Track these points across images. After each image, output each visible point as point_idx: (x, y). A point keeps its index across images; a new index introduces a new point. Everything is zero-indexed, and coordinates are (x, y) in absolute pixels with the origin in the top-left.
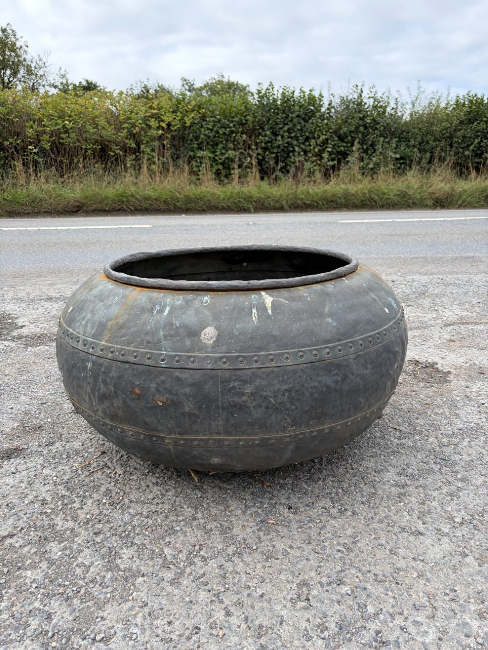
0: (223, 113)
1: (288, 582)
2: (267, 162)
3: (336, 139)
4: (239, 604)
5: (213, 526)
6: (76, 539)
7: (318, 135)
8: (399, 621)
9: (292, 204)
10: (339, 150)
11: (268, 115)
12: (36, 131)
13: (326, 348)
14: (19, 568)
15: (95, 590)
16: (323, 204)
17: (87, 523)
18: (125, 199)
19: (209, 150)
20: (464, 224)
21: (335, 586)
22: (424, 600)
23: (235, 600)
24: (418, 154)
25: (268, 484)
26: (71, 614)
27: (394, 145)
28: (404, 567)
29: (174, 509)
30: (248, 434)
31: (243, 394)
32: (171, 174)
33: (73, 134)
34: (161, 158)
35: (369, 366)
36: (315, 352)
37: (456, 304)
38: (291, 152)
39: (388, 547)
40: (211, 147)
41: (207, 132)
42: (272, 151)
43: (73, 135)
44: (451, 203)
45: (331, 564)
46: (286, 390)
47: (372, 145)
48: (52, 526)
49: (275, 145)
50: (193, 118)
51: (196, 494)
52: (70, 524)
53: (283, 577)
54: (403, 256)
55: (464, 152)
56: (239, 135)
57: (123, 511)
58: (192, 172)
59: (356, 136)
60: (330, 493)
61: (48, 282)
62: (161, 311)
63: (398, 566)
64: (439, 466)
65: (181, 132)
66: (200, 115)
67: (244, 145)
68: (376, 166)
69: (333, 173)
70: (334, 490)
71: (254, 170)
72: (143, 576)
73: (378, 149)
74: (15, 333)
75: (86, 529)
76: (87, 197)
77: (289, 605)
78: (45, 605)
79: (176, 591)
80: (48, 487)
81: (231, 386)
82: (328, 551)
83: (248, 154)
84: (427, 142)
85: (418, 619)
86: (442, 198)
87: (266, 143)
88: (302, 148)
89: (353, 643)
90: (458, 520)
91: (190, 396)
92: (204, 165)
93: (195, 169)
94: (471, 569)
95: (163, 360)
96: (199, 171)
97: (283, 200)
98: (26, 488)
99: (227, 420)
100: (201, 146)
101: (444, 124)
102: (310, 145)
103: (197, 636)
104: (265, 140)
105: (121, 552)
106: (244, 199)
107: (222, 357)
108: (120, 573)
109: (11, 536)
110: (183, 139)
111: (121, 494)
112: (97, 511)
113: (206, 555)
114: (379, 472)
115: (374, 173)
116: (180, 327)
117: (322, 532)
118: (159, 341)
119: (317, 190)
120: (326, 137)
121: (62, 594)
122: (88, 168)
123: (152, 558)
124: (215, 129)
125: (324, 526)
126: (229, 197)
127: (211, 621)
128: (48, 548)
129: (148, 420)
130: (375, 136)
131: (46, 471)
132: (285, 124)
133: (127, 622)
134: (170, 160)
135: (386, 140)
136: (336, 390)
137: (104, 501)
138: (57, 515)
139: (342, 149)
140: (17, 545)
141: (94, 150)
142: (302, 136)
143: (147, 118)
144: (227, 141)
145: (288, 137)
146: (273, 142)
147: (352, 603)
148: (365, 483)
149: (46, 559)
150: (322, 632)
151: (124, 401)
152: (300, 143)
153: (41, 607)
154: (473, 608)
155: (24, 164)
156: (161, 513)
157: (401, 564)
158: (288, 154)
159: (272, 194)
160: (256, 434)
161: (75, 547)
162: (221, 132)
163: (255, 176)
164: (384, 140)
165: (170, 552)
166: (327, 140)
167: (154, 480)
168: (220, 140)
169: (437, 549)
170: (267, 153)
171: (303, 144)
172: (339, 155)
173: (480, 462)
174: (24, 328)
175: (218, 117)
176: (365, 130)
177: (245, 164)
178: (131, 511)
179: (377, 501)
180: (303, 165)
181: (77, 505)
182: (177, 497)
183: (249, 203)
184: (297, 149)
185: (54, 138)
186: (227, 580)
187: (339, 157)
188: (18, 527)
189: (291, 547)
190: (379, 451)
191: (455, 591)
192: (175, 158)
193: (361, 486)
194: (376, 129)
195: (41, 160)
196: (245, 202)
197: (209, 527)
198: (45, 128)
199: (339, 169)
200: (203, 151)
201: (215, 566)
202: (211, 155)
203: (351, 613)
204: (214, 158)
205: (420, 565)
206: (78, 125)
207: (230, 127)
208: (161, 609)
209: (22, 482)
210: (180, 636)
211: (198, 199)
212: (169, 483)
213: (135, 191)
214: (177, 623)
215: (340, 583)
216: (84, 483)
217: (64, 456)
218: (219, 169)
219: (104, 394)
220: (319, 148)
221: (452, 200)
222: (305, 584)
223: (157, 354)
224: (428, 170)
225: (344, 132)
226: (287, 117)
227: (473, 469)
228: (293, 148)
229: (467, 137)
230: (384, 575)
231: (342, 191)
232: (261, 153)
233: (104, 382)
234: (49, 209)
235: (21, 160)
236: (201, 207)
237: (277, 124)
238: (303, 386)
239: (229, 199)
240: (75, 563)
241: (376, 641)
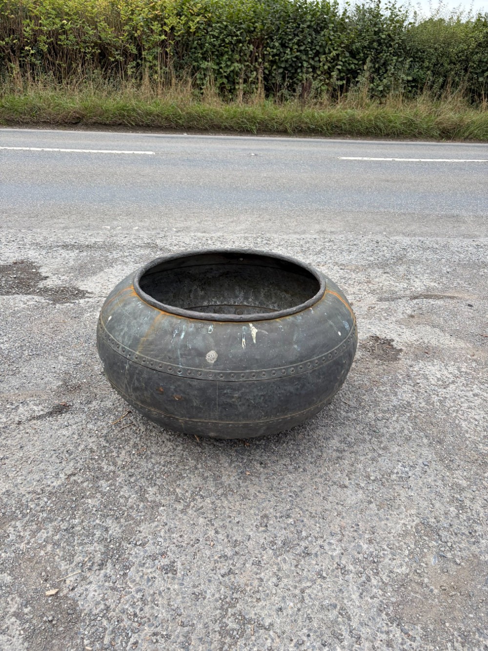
0: (230, 19)
1: (255, 514)
2: (274, 77)
3: (347, 54)
4: (224, 527)
5: (208, 475)
6: (117, 479)
7: (329, 49)
8: (320, 542)
9: (296, 128)
10: (349, 68)
11: (278, 22)
12: (32, 30)
13: (291, 367)
14: (83, 497)
15: (134, 514)
16: (328, 130)
17: (123, 468)
18: (126, 114)
19: (213, 60)
20: (461, 169)
21: (284, 518)
22: (338, 530)
23: (221, 524)
24: (431, 78)
25: (248, 444)
26: (120, 529)
27: (407, 66)
28: (330, 508)
29: (182, 460)
30: (235, 421)
31: (233, 397)
32: (173, 87)
33: (71, 35)
34: (164, 68)
35: (321, 377)
36: (283, 371)
37: (428, 273)
38: (299, 67)
39: (322, 495)
40: (216, 58)
41: (212, 40)
42: (279, 65)
43: (71, 37)
44: (457, 135)
45: (283, 505)
46: (262, 395)
47: (385, 64)
48: (100, 469)
49: (283, 59)
50: (198, 22)
51: (197, 450)
52: (112, 468)
53: (252, 512)
54: (392, 211)
55: (478, 78)
56: (245, 44)
57: (147, 460)
58: (194, 85)
59: (369, 52)
60: (290, 454)
61: (62, 226)
62: (179, 335)
63: (326, 508)
64: (370, 437)
65: (185, 37)
66: (206, 20)
67: (250, 56)
68: (386, 89)
69: (341, 95)
70: (293, 452)
71: (260, 85)
72: (163, 506)
73: (390, 70)
74: (41, 285)
75: (124, 472)
76: (86, 108)
77: (254, 529)
78: (103, 522)
79: (185, 517)
80: (93, 439)
81: (225, 392)
82: (283, 496)
83: (255, 67)
84: (442, 65)
85: (332, 541)
86: (449, 128)
87: (273, 56)
88: (311, 64)
89: (290, 553)
90: (372, 478)
91: (197, 396)
92: (207, 78)
93: (198, 82)
94: (372, 512)
95: (180, 372)
96: (203, 84)
97: (287, 123)
98: (78, 439)
99: (221, 412)
100: (205, 56)
101: (461, 46)
102: (320, 61)
103: (198, 544)
104: (272, 52)
105: (148, 489)
106: (248, 120)
107: (220, 373)
108: (149, 503)
109: (74, 475)
110: (187, 46)
111: (145, 447)
112: (129, 460)
113: (204, 495)
114: (327, 439)
115: (384, 96)
116: (192, 349)
117: (281, 483)
118: (177, 358)
119: (322, 114)
120: (337, 52)
121: (113, 515)
122: (87, 74)
123: (169, 495)
124: (221, 37)
125: (283, 479)
126: (233, 116)
127: (206, 536)
128: (100, 484)
129: (168, 407)
130: (388, 54)
131: (90, 426)
132: (296, 35)
133: (155, 534)
134: (173, 71)
135: (400, 60)
136: (296, 394)
137: (134, 452)
138: (102, 461)
139: (353, 66)
140: (79, 481)
141: (93, 55)
142: (312, 50)
143: (149, 20)
144: (233, 51)
145: (297, 51)
146: (282, 56)
147: (293, 529)
148: (316, 448)
149: (99, 492)
150: (273, 546)
151: (152, 394)
152: (309, 58)
153: (101, 523)
154: (367, 536)
155: (20, 66)
156: (174, 463)
157: (328, 506)
158: (296, 70)
159: (277, 116)
160: (240, 421)
161: (117, 484)
162: (227, 41)
163: (260, 94)
164: (398, 59)
165: (180, 491)
166: (338, 55)
167: (168, 437)
168: (226, 49)
169: (354, 497)
170: (274, 67)
171: (313, 59)
172: (350, 73)
173: (400, 434)
174: (48, 279)
175: (225, 23)
176: (379, 46)
177: (250, 79)
178: (153, 460)
179: (321, 462)
180: (310, 84)
181: (114, 454)
182: (184, 451)
183: (252, 124)
184: (305, 64)
185: (52, 39)
186: (217, 512)
187: (349, 76)
188: (77, 468)
189: (259, 492)
190: (330, 422)
191: (358, 525)
192: (178, 67)
193: (313, 449)
194: (391, 46)
195: (38, 62)
196: (248, 123)
197: (206, 475)
198: (42, 28)
199: (347, 91)
200: (208, 61)
201: (209, 502)
202: (216, 67)
203: (292, 535)
204: (218, 70)
205: (340, 508)
206: (77, 26)
207: (237, 36)
208: (176, 527)
209: (74, 433)
210: (188, 544)
211: (200, 118)
212: (178, 440)
213: (136, 104)
214: (186, 536)
215: (288, 516)
216: (118, 437)
217: (101, 414)
218: (223, 83)
219: (137, 387)
220: (329, 65)
221: (459, 131)
222: (266, 516)
223: (176, 367)
224: (440, 96)
225: (356, 48)
226: (298, 27)
227: (393, 440)
228: (302, 63)
229: (483, 62)
230: (316, 513)
231: (348, 116)
232: (268, 66)
233: (138, 380)
234: (47, 119)
235: (18, 62)
236: (204, 126)
237: (286, 34)
238: (274, 392)
239: (232, 118)
240: (119, 496)
241: (304, 552)
